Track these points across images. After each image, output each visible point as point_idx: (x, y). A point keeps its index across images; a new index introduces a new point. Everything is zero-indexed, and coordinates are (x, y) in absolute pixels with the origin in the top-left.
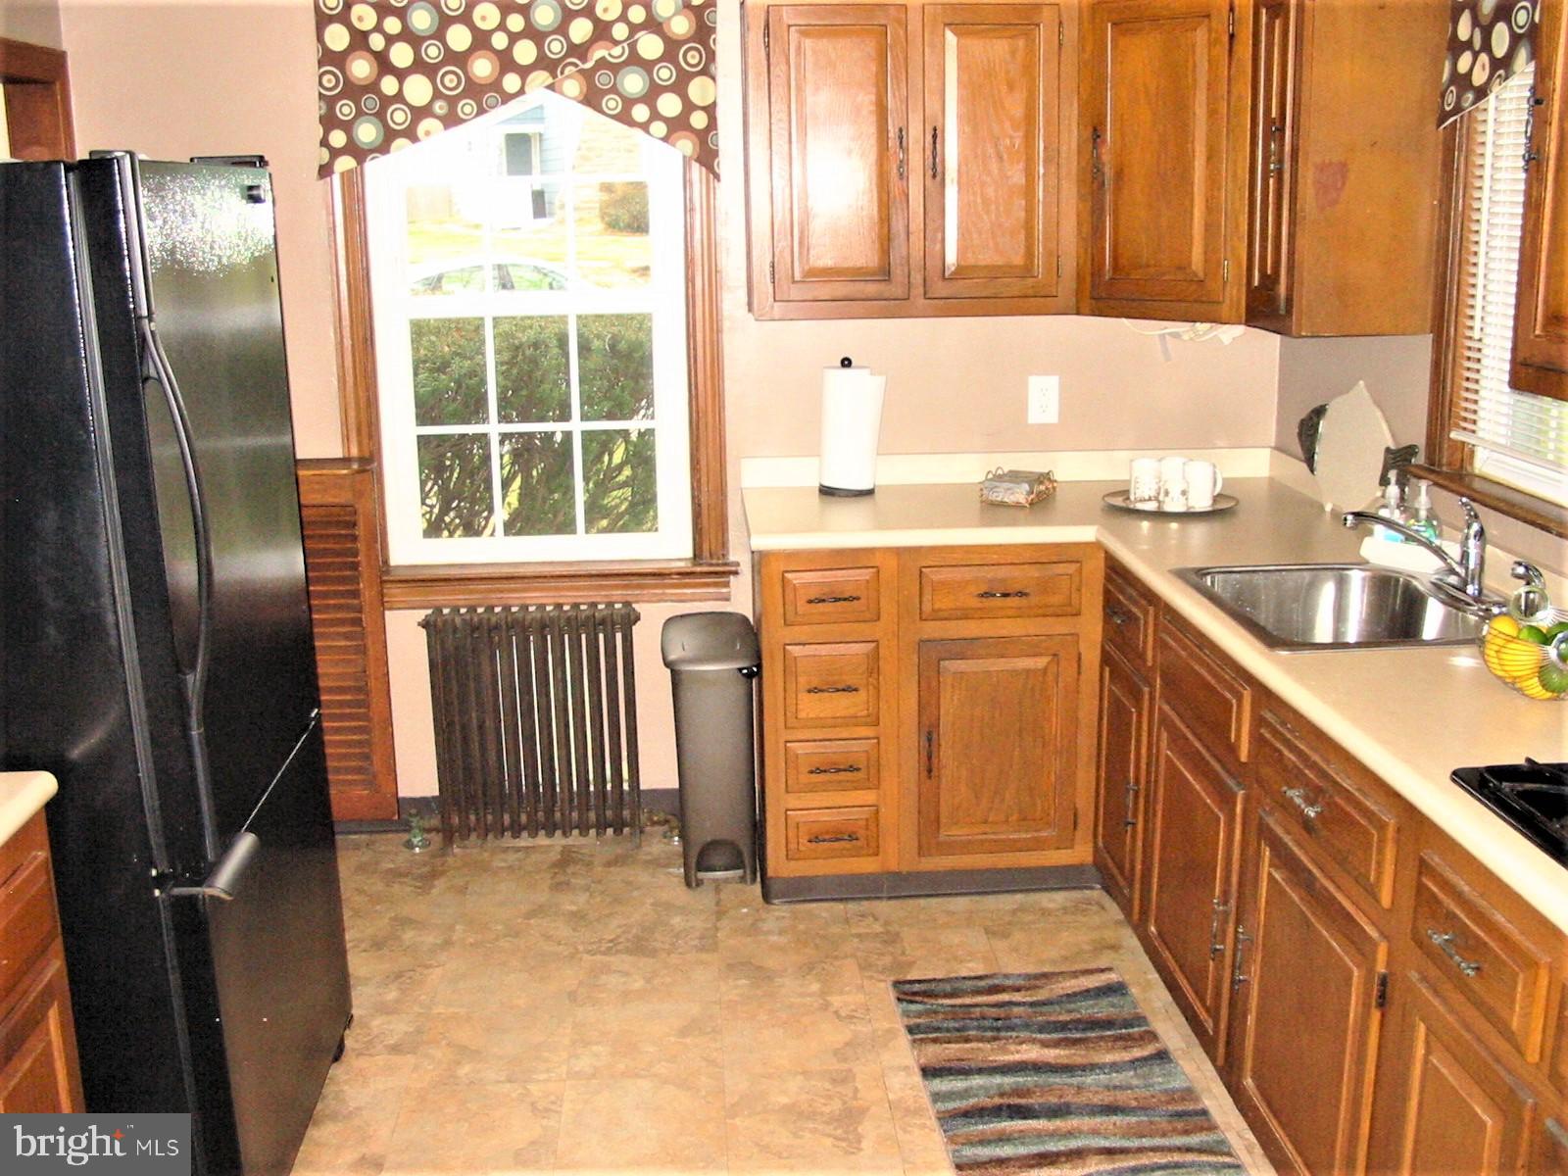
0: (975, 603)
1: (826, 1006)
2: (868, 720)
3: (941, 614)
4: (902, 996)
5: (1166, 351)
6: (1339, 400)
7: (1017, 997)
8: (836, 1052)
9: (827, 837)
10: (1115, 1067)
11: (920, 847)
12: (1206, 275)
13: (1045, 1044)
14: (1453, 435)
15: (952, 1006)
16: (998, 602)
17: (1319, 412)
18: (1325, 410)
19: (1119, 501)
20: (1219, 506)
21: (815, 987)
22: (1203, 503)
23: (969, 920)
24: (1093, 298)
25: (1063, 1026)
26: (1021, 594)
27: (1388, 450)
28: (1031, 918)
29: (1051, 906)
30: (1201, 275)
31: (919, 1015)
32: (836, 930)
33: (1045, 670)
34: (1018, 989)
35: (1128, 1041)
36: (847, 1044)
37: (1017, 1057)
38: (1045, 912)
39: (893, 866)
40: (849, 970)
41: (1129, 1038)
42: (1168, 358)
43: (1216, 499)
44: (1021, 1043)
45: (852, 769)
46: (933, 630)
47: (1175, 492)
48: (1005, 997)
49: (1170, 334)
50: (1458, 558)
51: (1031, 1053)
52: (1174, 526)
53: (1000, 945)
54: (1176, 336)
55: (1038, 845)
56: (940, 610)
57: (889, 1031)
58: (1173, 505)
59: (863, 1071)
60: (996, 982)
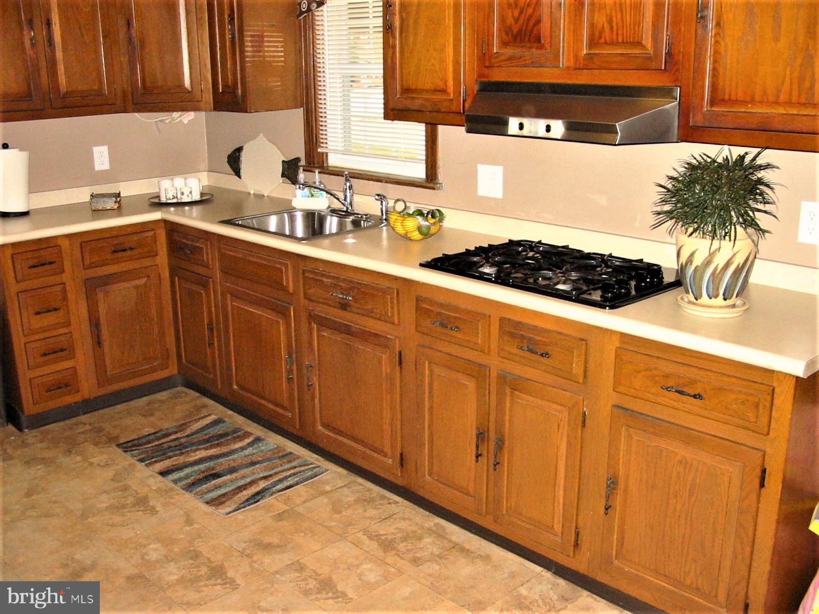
0: (109, 257)
1: (91, 464)
2: (66, 324)
3: (93, 265)
4: (125, 450)
5: (159, 130)
6: (248, 144)
7: (179, 435)
8: (113, 480)
9: (54, 388)
10: (243, 449)
11: (99, 384)
12: (192, 88)
13: (206, 449)
14: (319, 150)
15: (152, 447)
16: (120, 254)
17: (240, 150)
18: (242, 149)
19: (157, 201)
20: (204, 198)
21: (79, 458)
22: (197, 197)
23: (129, 413)
24: (133, 104)
25: (207, 441)
26: (131, 249)
27: (283, 161)
28: (158, 405)
29: (163, 398)
30: (190, 89)
31: (140, 454)
32: (68, 433)
33: (145, 285)
34: (176, 433)
35: (241, 438)
36: (115, 476)
37: (197, 457)
38: (162, 402)
39: (87, 396)
40: (91, 448)
41: (238, 437)
42: (160, 132)
43: (202, 194)
44: (195, 451)
45: (62, 350)
46: (92, 273)
47: (186, 192)
48: (173, 437)
49: (160, 120)
50: (343, 198)
51: (203, 454)
52: (187, 208)
53: (153, 419)
54: (162, 121)
55: (153, 370)
56: (93, 263)
57: (130, 465)
58: (186, 199)
59: (132, 483)
60: (164, 432)
